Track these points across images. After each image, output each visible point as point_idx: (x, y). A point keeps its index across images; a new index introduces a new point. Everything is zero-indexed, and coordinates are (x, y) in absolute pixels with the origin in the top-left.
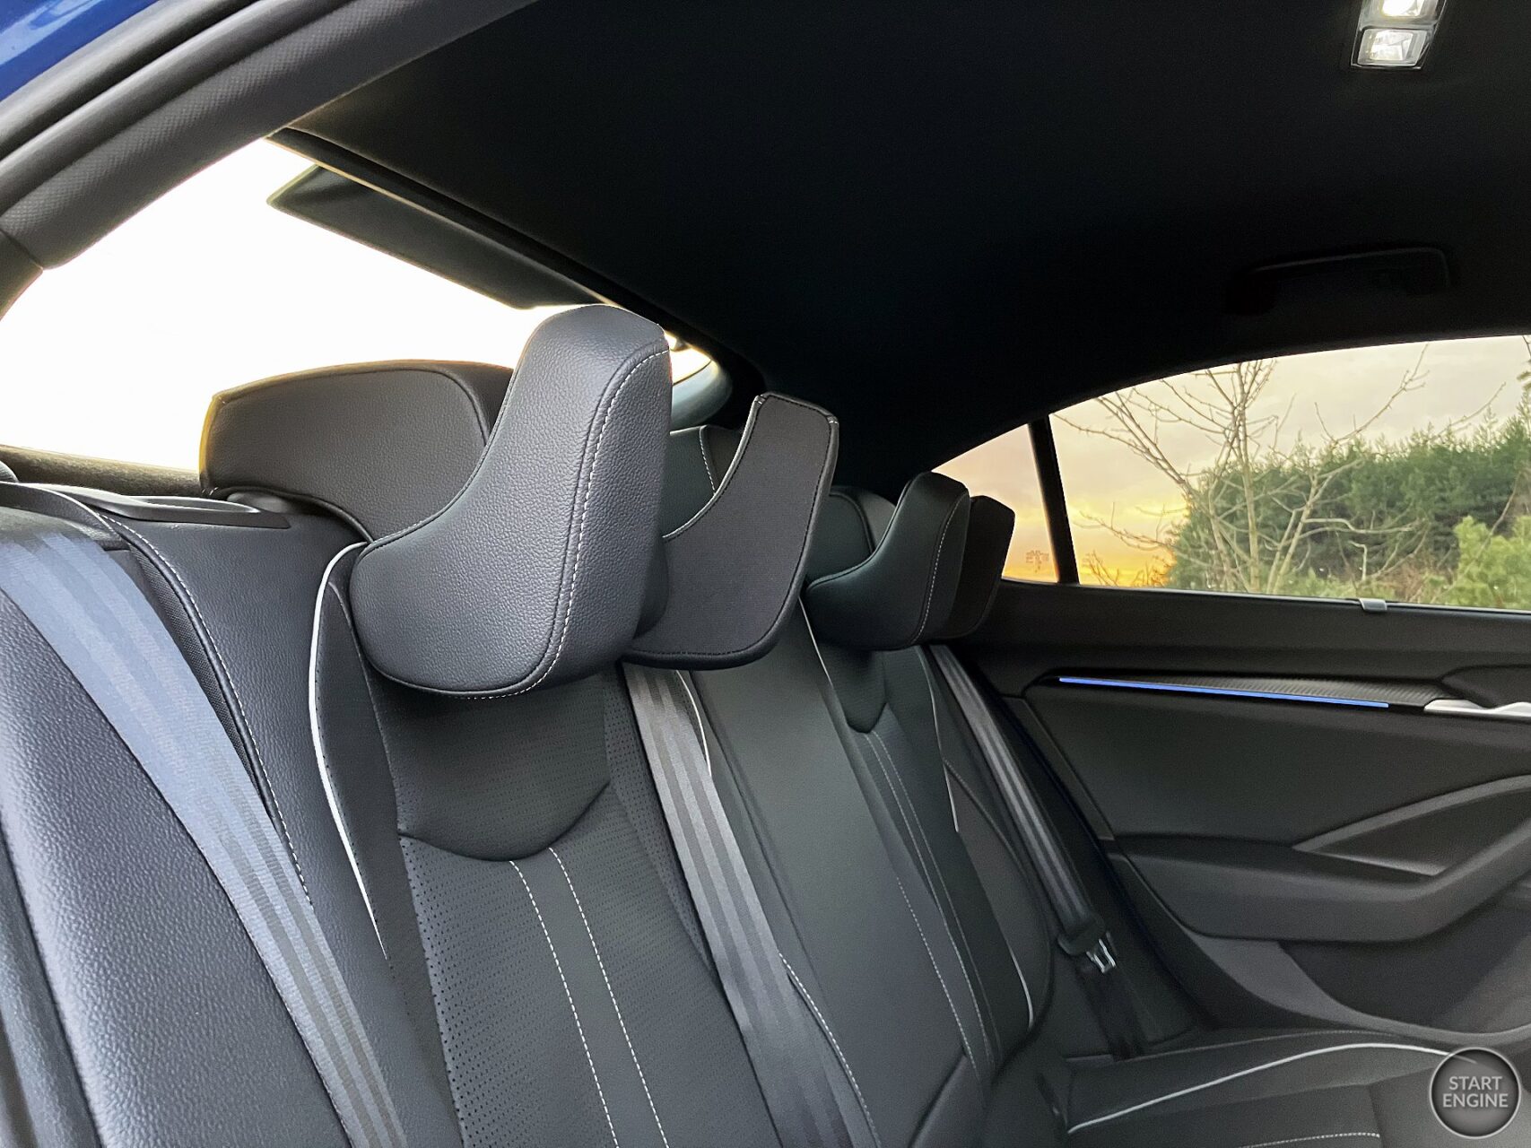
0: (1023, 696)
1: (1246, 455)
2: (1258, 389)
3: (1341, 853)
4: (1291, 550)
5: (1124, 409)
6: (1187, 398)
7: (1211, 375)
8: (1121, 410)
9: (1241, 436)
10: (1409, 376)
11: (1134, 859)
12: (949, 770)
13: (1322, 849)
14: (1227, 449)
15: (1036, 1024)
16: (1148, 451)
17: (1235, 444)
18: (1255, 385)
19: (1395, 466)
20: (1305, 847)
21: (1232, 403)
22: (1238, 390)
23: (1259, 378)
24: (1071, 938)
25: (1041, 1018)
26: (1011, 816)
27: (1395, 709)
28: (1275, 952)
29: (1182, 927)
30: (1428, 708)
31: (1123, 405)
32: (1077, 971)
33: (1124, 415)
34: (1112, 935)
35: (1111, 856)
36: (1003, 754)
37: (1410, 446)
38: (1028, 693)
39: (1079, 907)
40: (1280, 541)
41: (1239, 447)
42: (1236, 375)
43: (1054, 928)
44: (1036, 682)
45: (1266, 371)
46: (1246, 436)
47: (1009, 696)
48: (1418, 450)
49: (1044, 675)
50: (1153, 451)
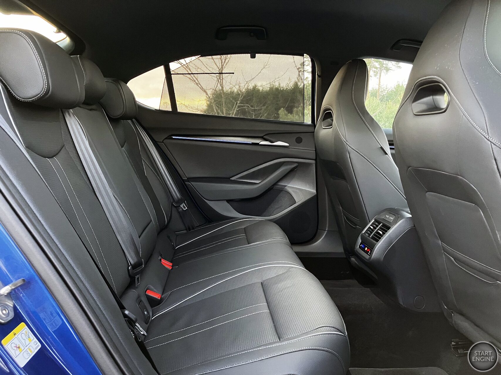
0: (163, 142)
1: (223, 84)
2: (226, 65)
3: (240, 179)
4: (234, 113)
5: (188, 67)
6: (206, 66)
7: (213, 59)
8: (187, 67)
9: (221, 78)
10: (266, 64)
11: (192, 183)
12: (144, 161)
13: (237, 179)
14: (217, 82)
15: (167, 224)
16: (195, 81)
17: (219, 81)
18: (225, 63)
19: (265, 93)
20: (233, 179)
21: (219, 68)
22: (221, 64)
23: (227, 61)
24: (176, 203)
25: (169, 222)
26: (161, 173)
27: (253, 144)
28: (226, 203)
29: (204, 199)
30: (260, 143)
31: (188, 66)
32: (178, 210)
33: (188, 69)
34: (186, 201)
35: (186, 183)
36: (158, 157)
37: (269, 87)
38: (164, 141)
39: (178, 195)
40: (232, 111)
41: (221, 82)
42: (220, 60)
43: (172, 201)
44: (166, 138)
45: (228, 59)
46: (222, 79)
47: (158, 142)
48: (271, 89)
49: (168, 137)
50: (196, 81)
